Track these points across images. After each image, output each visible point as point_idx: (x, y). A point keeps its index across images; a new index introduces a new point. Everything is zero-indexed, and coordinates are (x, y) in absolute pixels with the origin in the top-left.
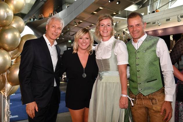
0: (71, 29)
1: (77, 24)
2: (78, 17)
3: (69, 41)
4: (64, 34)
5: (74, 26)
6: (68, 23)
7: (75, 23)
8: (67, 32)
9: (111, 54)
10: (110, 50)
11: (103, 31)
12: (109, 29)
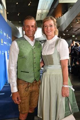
0: (74, 26)
1: (79, 21)
2: (78, 15)
3: (73, 36)
4: (69, 31)
5: (76, 23)
6: (71, 22)
7: (77, 20)
8: (71, 29)
9: (54, 50)
10: (53, 47)
11: (47, 32)
12: (51, 29)
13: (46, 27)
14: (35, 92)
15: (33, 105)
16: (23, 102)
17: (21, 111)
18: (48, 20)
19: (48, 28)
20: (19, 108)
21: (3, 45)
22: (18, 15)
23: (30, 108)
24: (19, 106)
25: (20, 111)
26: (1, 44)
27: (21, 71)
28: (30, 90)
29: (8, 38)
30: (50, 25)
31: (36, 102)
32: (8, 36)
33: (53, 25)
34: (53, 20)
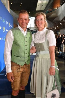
11: (38, 24)
12: (42, 22)
13: (38, 21)
14: (26, 73)
15: (24, 84)
16: (15, 80)
17: (14, 88)
18: (39, 15)
19: (39, 21)
20: (12, 85)
21: (5, 32)
22: (21, 5)
23: (21, 86)
24: (12, 84)
25: (12, 88)
26: (3, 32)
27: (15, 56)
28: (21, 71)
29: (10, 26)
30: (41, 19)
31: (26, 81)
32: (10, 25)
33: (43, 19)
34: (44, 15)
